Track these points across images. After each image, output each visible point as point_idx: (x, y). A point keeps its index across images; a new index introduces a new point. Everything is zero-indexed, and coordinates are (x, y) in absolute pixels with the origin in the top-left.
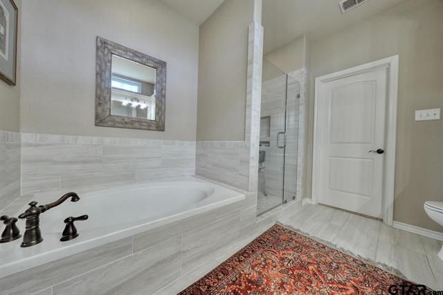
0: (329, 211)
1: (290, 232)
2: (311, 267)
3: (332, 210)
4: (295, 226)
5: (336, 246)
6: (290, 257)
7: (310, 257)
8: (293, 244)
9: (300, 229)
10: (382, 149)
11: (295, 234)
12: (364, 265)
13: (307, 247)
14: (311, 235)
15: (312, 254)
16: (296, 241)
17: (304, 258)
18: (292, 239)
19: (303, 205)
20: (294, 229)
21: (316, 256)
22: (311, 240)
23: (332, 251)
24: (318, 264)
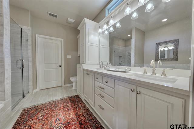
0: (46, 91)
1: (34, 107)
2: (50, 112)
3: (47, 90)
4: (35, 104)
5: (54, 100)
6: (40, 115)
7: (47, 109)
8: (39, 110)
9: (38, 103)
10: (60, 65)
11: (37, 106)
12: (62, 100)
13: (45, 107)
14: (44, 102)
15: (48, 108)
16: (39, 109)
17: (46, 111)
18: (37, 109)
19: (33, 93)
20: (35, 105)
21: (50, 107)
22: (45, 104)
23: (53, 102)
24: (51, 109)
